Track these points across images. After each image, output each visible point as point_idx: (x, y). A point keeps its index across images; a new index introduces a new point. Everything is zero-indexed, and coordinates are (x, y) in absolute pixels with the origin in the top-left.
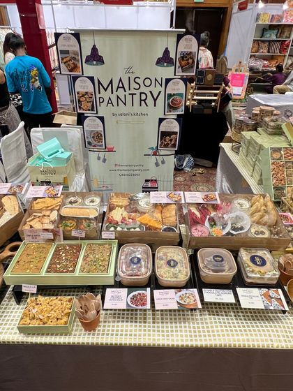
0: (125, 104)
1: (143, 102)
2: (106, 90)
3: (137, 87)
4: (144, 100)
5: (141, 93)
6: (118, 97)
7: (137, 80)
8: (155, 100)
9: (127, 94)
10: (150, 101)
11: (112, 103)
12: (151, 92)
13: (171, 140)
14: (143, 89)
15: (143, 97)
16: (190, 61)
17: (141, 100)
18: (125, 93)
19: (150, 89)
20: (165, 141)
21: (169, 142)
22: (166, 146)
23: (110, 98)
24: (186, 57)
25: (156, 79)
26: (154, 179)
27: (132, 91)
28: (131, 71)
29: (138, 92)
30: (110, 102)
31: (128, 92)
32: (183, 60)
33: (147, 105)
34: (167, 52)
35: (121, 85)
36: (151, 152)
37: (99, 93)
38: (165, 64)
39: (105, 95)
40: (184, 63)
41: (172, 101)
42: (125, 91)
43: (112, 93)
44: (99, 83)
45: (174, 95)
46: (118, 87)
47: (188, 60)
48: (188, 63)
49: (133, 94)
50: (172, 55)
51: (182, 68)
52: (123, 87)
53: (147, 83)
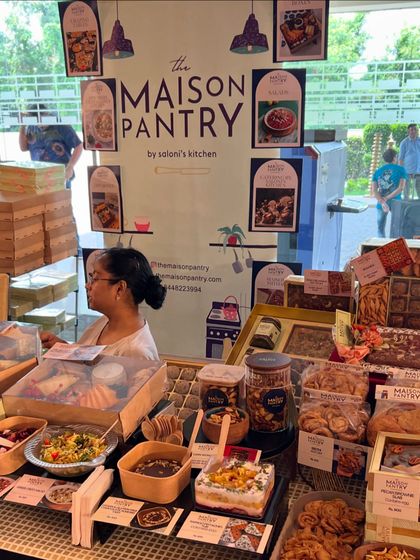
0: (172, 132)
1: (206, 128)
2: (135, 104)
3: (195, 96)
4: (209, 124)
5: (203, 110)
6: (158, 119)
7: (195, 83)
8: (230, 123)
9: (175, 111)
10: (220, 124)
11: (146, 131)
12: (221, 106)
13: (280, 209)
14: (207, 101)
15: (207, 117)
16: (309, 29)
17: (203, 124)
18: (172, 110)
20: (267, 210)
21: (276, 213)
22: (270, 222)
23: (142, 121)
24: (299, 22)
25: (231, 80)
26: (231, 301)
27: (186, 106)
28: (182, 66)
29: (196, 108)
30: (143, 129)
31: (178, 107)
33: (214, 135)
35: (164, 95)
36: (223, 238)
37: (124, 111)
39: (135, 114)
40: (294, 35)
41: (269, 119)
42: (172, 106)
43: (147, 111)
44: (124, 91)
45: (275, 104)
46: (159, 99)
48: (305, 34)
49: (186, 113)
51: (290, 45)
52: (168, 98)
53: (215, 86)
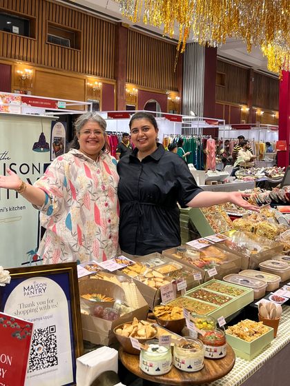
19: (27, 176)
32: (56, 145)
34: (42, 137)
38: (42, 149)
47: (59, 145)
50: (48, 140)
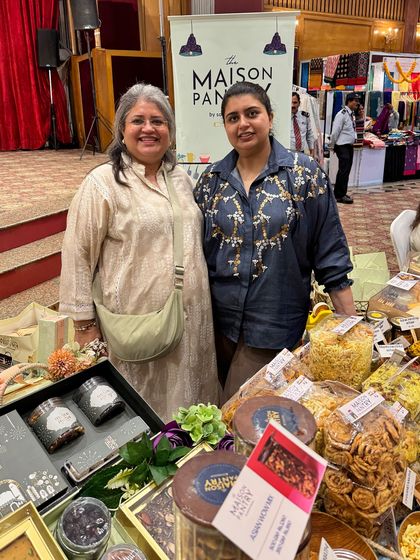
34: (276, 38)
38: (275, 52)
